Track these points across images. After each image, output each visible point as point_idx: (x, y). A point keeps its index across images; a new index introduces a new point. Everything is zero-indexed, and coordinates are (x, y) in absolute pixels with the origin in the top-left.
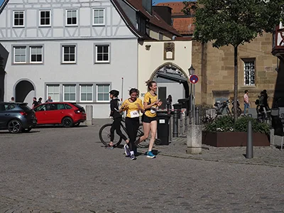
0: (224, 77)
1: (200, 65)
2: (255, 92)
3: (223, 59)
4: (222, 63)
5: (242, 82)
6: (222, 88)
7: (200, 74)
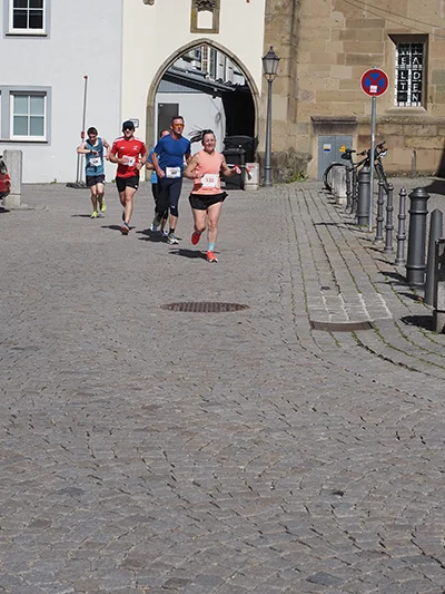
0: (343, 83)
1: (287, 49)
2: (424, 124)
3: (341, 37)
4: (339, 47)
5: (390, 97)
6: (336, 111)
7: (286, 72)
